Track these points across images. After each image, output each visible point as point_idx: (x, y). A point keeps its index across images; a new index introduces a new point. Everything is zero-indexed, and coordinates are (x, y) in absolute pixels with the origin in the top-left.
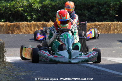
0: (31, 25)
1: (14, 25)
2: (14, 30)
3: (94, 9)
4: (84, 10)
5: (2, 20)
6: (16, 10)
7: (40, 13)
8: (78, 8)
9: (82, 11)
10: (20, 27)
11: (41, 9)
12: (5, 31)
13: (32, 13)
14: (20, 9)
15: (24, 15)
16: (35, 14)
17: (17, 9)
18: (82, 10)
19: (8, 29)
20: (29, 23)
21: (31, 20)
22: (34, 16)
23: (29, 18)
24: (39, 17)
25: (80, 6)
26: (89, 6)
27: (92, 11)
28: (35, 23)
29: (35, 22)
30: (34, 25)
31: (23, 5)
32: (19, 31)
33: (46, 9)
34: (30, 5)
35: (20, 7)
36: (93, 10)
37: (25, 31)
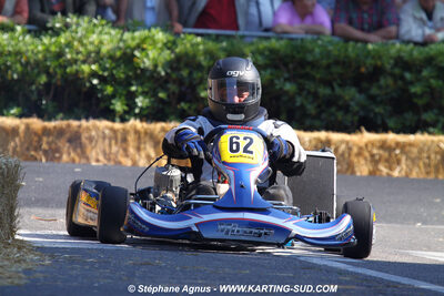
0: (125, 132)
1: (60, 132)
2: (58, 150)
3: (382, 82)
4: (340, 86)
5: (12, 111)
6: (68, 70)
7: (165, 89)
8: (318, 76)
9: (333, 89)
10: (83, 139)
11: (169, 71)
12: (23, 154)
13: (133, 88)
14: (85, 68)
15: (99, 95)
16: (145, 94)
17: (75, 67)
18: (335, 85)
19: (35, 144)
20: (118, 125)
21: (127, 117)
22: (140, 102)
23: (119, 106)
24: (161, 106)
25: (328, 66)
26: (363, 70)
27: (374, 91)
28: (145, 125)
29: (141, 121)
30: (137, 132)
31: (98, 52)
32: (78, 155)
33: (190, 73)
34: (125, 54)
35: (84, 62)
36: (380, 88)
37: (101, 158)
